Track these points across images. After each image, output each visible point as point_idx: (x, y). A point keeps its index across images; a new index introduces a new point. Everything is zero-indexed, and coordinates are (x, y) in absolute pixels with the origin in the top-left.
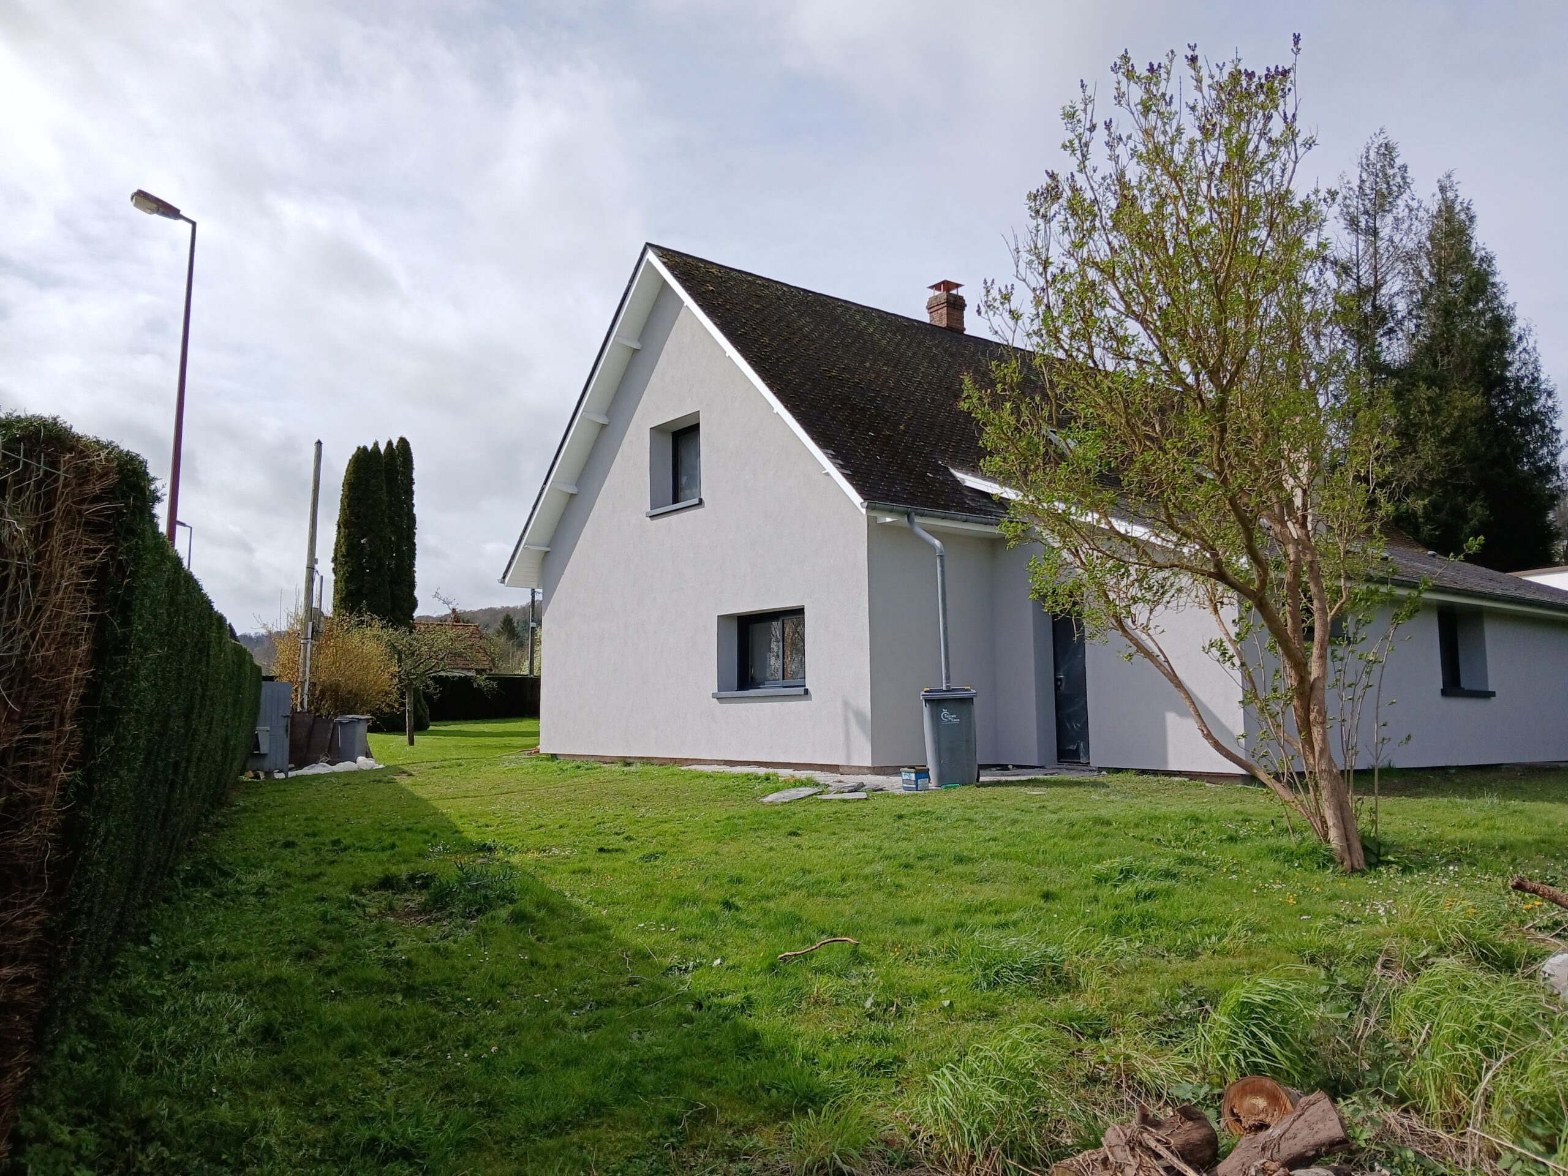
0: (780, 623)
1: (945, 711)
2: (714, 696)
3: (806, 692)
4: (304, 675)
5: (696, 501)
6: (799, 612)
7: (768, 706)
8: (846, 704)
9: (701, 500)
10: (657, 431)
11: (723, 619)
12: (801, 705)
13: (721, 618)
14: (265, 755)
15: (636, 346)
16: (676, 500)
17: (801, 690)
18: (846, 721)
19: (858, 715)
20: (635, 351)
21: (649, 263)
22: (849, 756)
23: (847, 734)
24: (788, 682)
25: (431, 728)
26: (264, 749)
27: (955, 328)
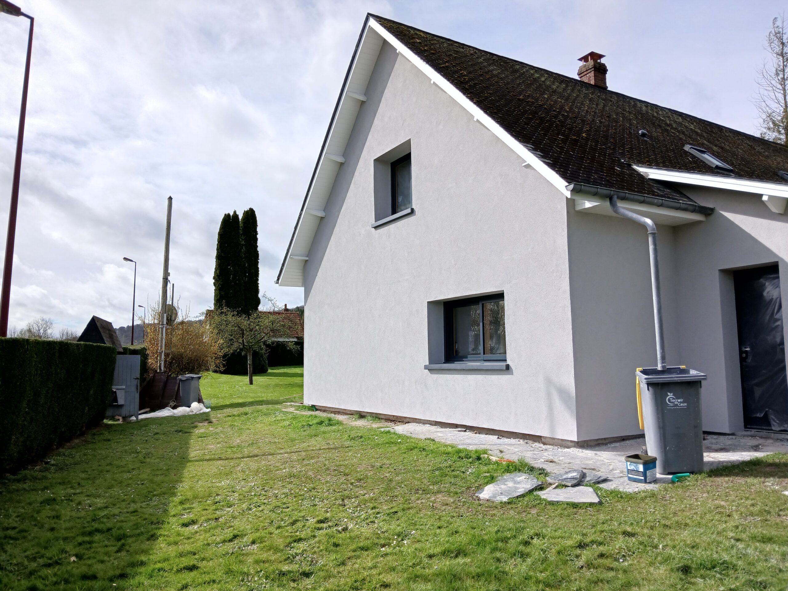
0: (480, 306)
1: (670, 395)
2: (426, 367)
3: (508, 367)
4: (161, 349)
5: (409, 211)
6: (500, 296)
7: (472, 378)
8: (549, 381)
9: (413, 211)
10: (379, 161)
11: (432, 304)
12: (503, 378)
13: (429, 303)
14: (121, 406)
15: (362, 98)
16: (394, 212)
17: (503, 364)
18: (549, 395)
19: (562, 392)
20: (363, 103)
21: (371, 29)
22: (552, 428)
23: (550, 408)
24: (488, 356)
25: (270, 371)
26: (121, 401)
27: (601, 86)
